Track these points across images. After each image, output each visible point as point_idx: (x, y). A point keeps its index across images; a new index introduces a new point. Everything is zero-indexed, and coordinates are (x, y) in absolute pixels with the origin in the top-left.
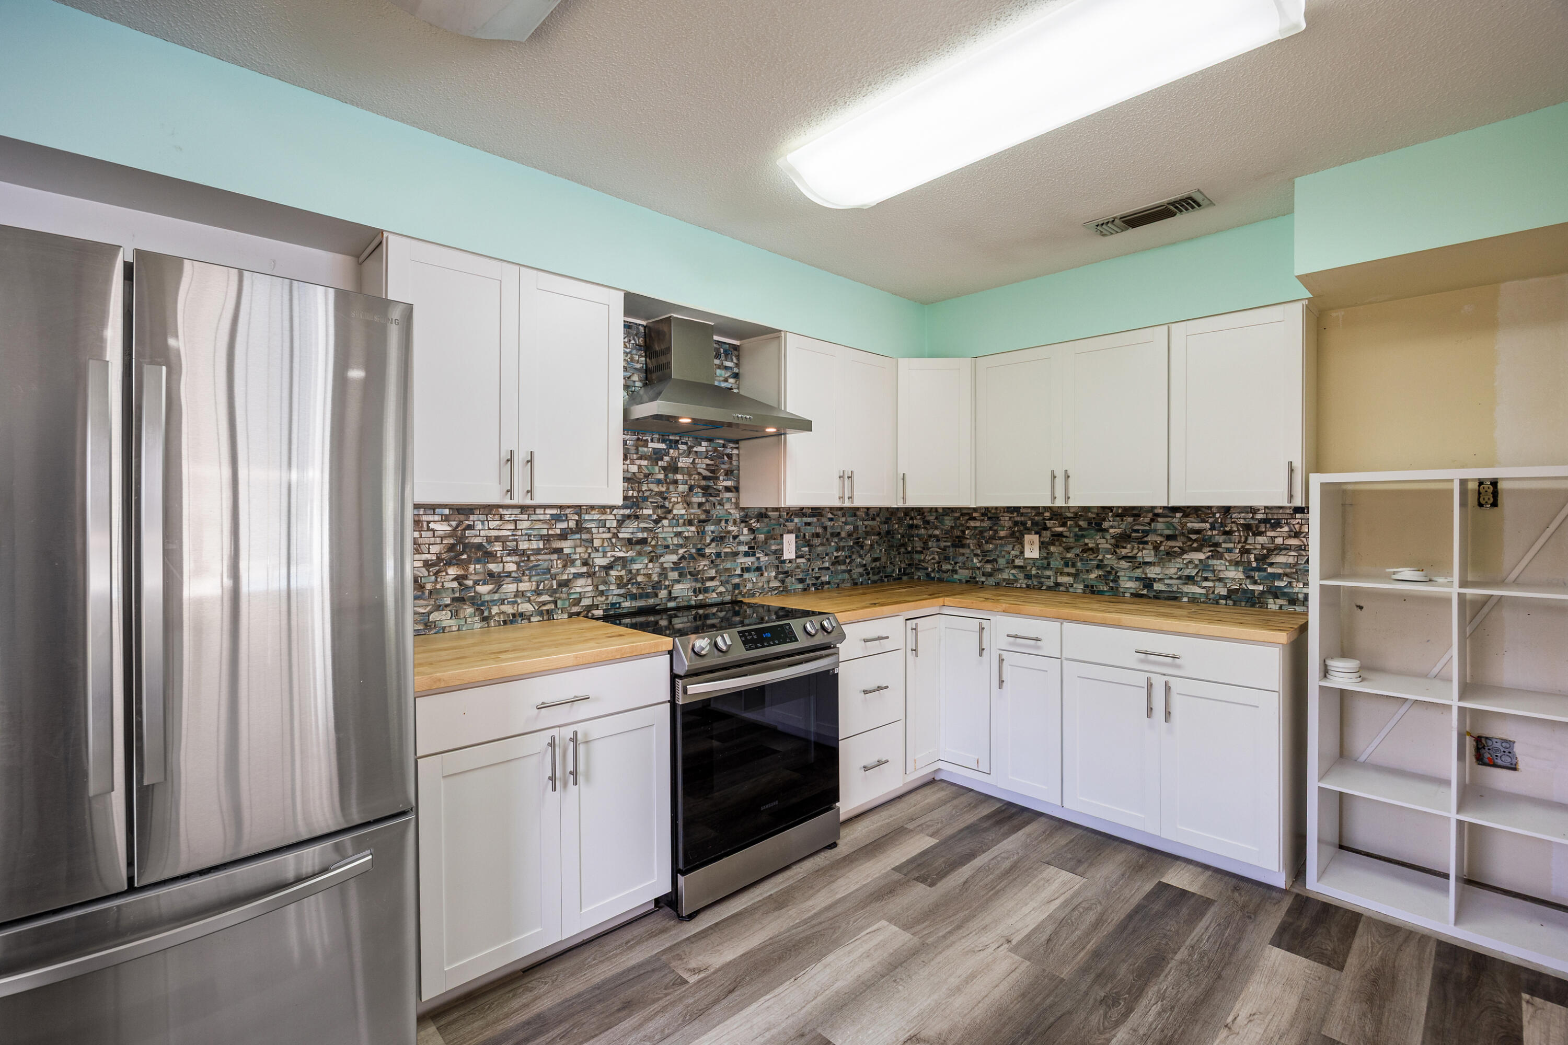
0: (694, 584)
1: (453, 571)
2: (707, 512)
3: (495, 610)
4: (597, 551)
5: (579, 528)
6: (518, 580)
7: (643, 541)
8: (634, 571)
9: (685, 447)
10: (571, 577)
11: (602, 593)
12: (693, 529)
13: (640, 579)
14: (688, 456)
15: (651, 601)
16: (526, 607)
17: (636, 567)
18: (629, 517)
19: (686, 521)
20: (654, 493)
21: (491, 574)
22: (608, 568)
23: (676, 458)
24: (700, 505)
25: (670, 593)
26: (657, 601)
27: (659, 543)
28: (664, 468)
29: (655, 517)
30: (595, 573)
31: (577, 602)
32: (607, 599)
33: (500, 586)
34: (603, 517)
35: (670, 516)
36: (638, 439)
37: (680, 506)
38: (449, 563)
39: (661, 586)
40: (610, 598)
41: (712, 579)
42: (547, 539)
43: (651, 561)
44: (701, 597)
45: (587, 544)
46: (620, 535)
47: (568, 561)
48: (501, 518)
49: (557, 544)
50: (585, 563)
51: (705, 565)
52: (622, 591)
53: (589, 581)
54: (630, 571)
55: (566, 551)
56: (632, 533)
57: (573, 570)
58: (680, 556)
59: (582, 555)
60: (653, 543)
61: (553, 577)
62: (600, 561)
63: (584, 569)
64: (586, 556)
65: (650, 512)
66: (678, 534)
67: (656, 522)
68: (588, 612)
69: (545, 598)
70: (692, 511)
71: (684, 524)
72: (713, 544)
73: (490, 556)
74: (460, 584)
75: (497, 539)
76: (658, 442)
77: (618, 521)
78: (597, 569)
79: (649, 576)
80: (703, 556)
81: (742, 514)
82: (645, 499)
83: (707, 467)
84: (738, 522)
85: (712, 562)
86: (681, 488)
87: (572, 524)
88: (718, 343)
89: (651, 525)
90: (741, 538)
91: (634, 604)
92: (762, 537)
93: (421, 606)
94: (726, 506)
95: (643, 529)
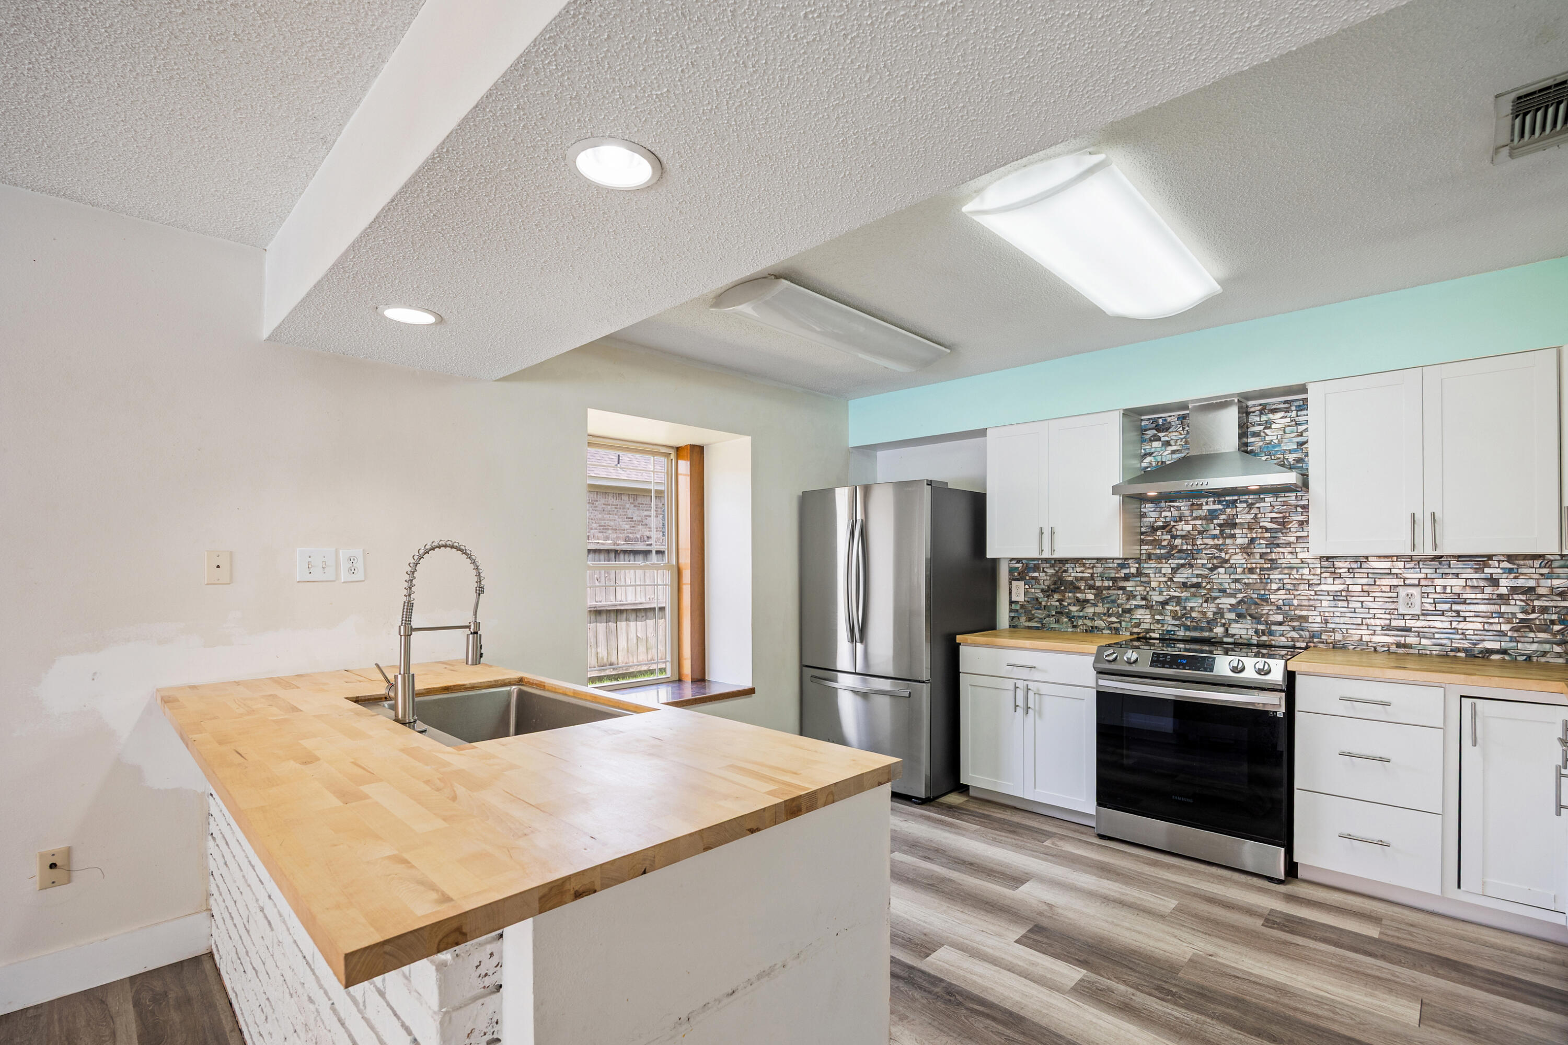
0: (1255, 626)
1: (1056, 596)
2: (1273, 561)
3: (1080, 622)
4: (1154, 590)
5: (1139, 573)
6: (1095, 605)
7: (1198, 585)
8: (1188, 608)
9: (1245, 505)
10: (1133, 607)
11: (1158, 621)
12: (1255, 576)
13: (1194, 615)
14: (1248, 513)
15: (1206, 634)
16: (1099, 623)
17: (1190, 605)
18: (1183, 566)
19: (1246, 570)
20: (1209, 546)
21: (1078, 600)
22: (1165, 603)
23: (1233, 515)
24: (1262, 555)
25: (1227, 630)
26: (1212, 635)
27: (1215, 587)
28: (1220, 525)
29: (1210, 566)
30: (1152, 606)
32: (1163, 626)
33: (1084, 608)
34: (1159, 566)
35: (1227, 565)
36: (1193, 504)
37: (1239, 556)
38: (1054, 591)
39: (1217, 623)
40: (1166, 626)
41: (1280, 624)
42: (1114, 580)
43: (1206, 601)
44: (1264, 638)
45: (1146, 585)
46: (1175, 580)
47: (1131, 596)
48: (1084, 565)
49: (1122, 584)
50: (1144, 599)
51: (1270, 610)
52: (1177, 622)
53: (1148, 611)
54: (1185, 608)
55: (1128, 589)
56: (1187, 578)
57: (1134, 602)
58: (1238, 599)
59: (1142, 592)
60: (1208, 586)
61: (1119, 606)
62: (1156, 597)
63: (1144, 603)
64: (1145, 593)
65: (1205, 561)
66: (1236, 581)
67: (1211, 570)
68: (1147, 633)
69: (1113, 619)
70: (1254, 561)
71: (1243, 573)
72: (1282, 592)
73: (1078, 589)
74: (1061, 604)
75: (1082, 578)
76: (1218, 504)
77: (1172, 569)
78: (1154, 603)
79: (1204, 613)
80: (1268, 601)
81: (1325, 564)
82: (1199, 551)
83: (1273, 520)
84: (1318, 571)
85: (1279, 608)
86: (1239, 541)
87: (1133, 570)
88: (1285, 402)
89: (1207, 572)
90: (1323, 587)
91: (1188, 633)
92: (1359, 588)
93: (1040, 614)
94: (1300, 556)
95: (1198, 576)
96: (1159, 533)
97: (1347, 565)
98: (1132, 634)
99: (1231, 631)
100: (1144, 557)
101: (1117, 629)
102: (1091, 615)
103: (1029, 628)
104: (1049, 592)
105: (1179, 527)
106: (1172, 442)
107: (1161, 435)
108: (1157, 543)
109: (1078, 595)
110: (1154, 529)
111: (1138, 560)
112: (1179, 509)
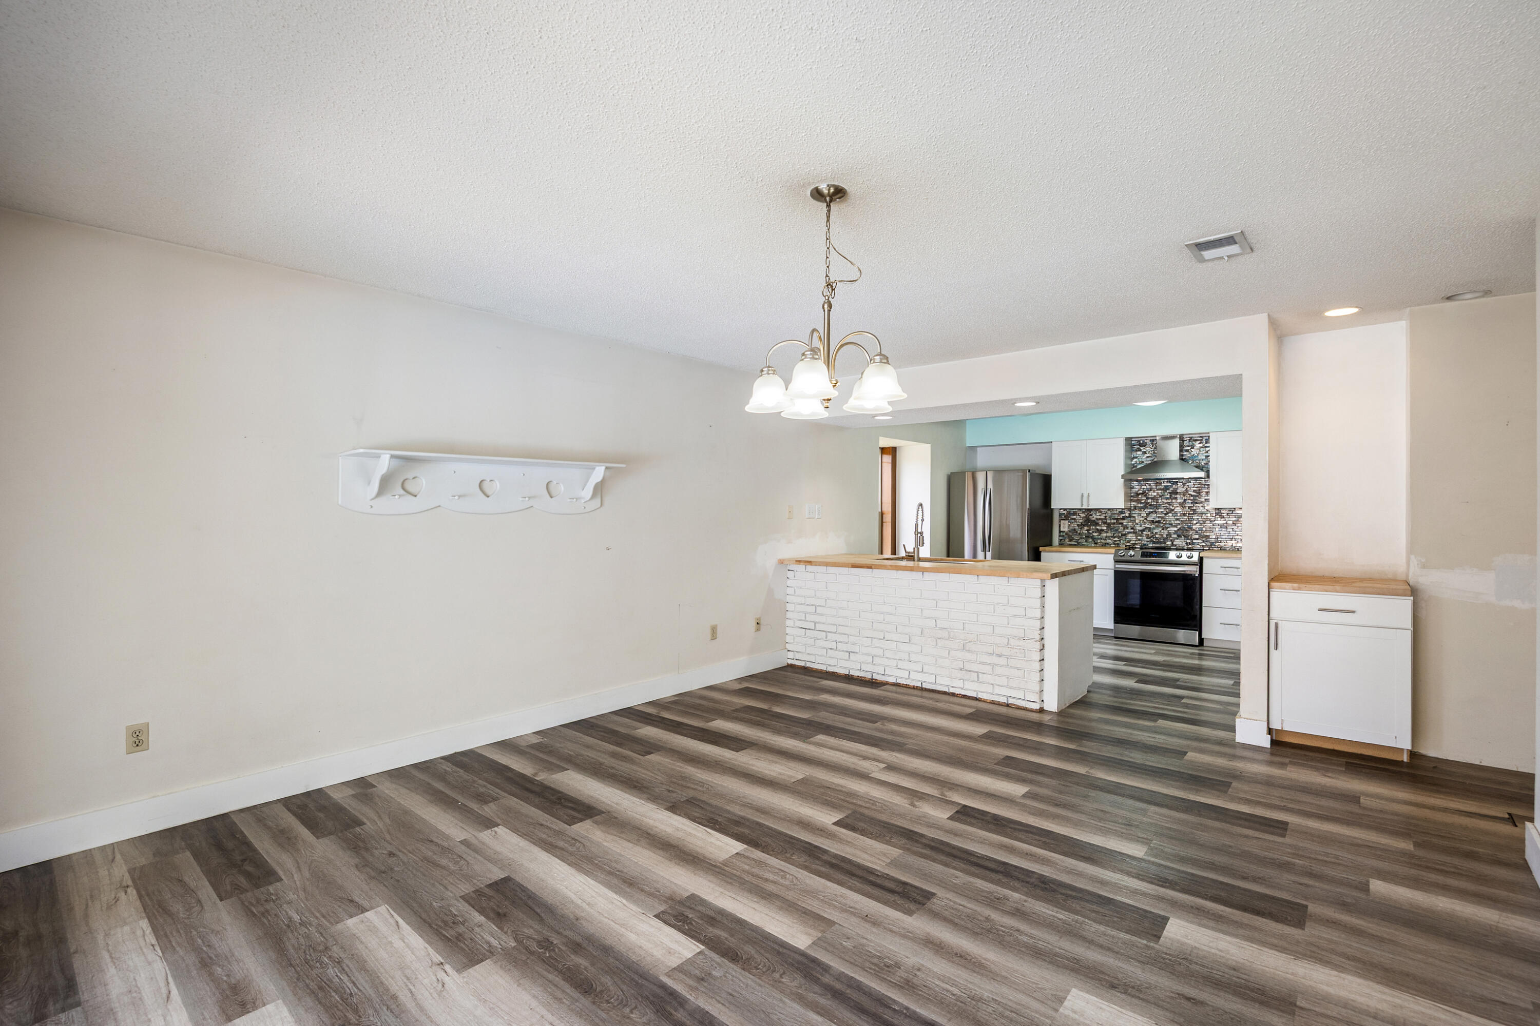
0: (1186, 540)
1: (1086, 528)
2: (1194, 510)
3: (1099, 541)
4: (1138, 524)
5: (1130, 516)
6: (1107, 532)
7: (1159, 522)
9: (1182, 484)
11: (1139, 540)
12: (1186, 517)
13: (1157, 536)
14: (1183, 487)
15: (1163, 545)
16: (1110, 541)
17: (1155, 531)
18: (1152, 512)
19: (1182, 514)
20: (1164, 503)
21: (1097, 529)
22: (1143, 531)
23: (1176, 490)
24: (1189, 508)
25: (1173, 543)
26: (1166, 545)
27: (1167, 523)
28: (1170, 493)
29: (1165, 512)
31: (1129, 542)
33: (1101, 534)
34: (1140, 512)
35: (1173, 512)
36: (1157, 483)
37: (1179, 508)
38: (1084, 526)
39: (1168, 539)
40: (1144, 541)
41: (1197, 539)
42: (1117, 519)
43: (1163, 529)
44: (1190, 546)
45: (1133, 522)
46: (1148, 519)
47: (1126, 527)
48: (1101, 512)
49: (1121, 521)
51: (1192, 533)
52: (1149, 540)
53: (1134, 535)
54: (1153, 533)
55: (1124, 524)
56: (1154, 518)
57: (1127, 531)
58: (1178, 528)
59: (1131, 526)
60: (1164, 522)
61: (1119, 532)
62: (1138, 528)
63: (1132, 531)
64: (1133, 526)
65: (1163, 510)
66: (1177, 519)
67: (1166, 514)
69: (1116, 539)
70: (1185, 510)
71: (1181, 516)
72: (1198, 524)
73: (1097, 524)
74: (1088, 532)
75: (1100, 519)
78: (1137, 531)
79: (1162, 535)
80: (1191, 528)
81: (1217, 511)
82: (1160, 505)
83: (1194, 491)
84: (1214, 515)
85: (1197, 532)
86: (1179, 501)
87: (1127, 515)
88: (1200, 437)
89: (1163, 515)
90: (1216, 522)
91: (1154, 545)
92: (1231, 522)
93: (1076, 538)
94: (1206, 508)
95: (1159, 517)
96: (1140, 496)
97: (1227, 512)
98: (1126, 546)
99: (1175, 543)
100: (1132, 508)
101: (1118, 544)
102: (1104, 537)
103: (1070, 545)
104: (1082, 526)
105: (1150, 494)
106: (1147, 452)
107: (1141, 448)
108: (1139, 501)
109: (1098, 527)
110: (1138, 494)
111: (1130, 510)
112: (1150, 485)
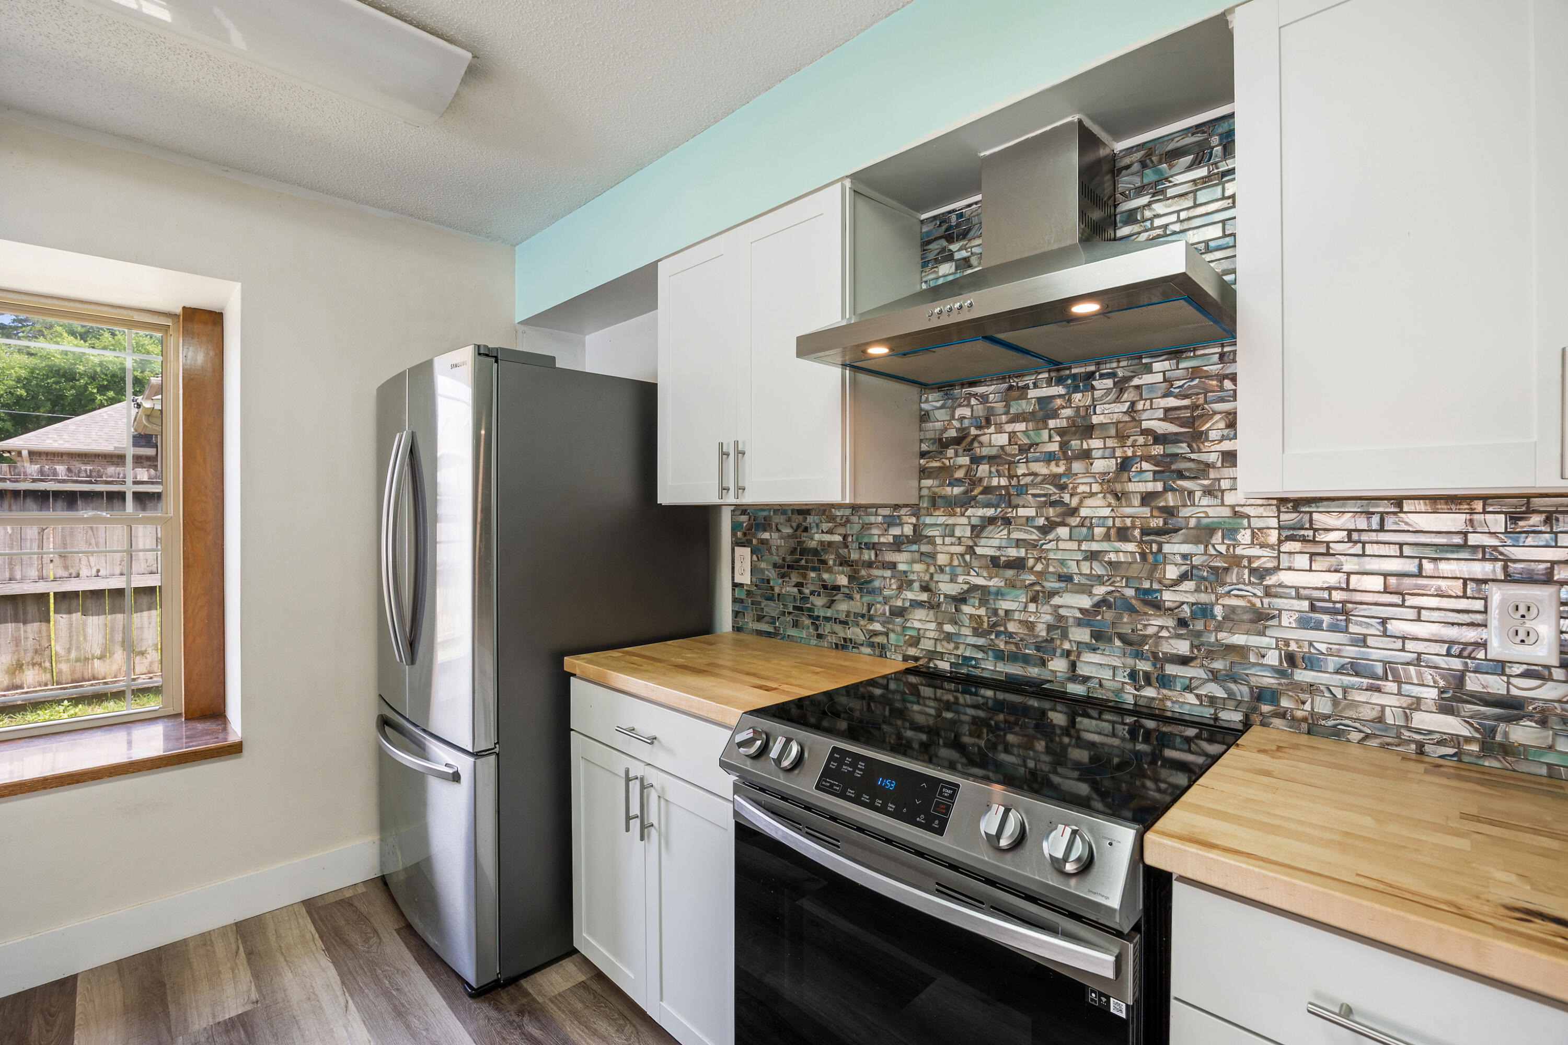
0: (1130, 661)
1: (794, 577)
2: (1169, 512)
3: (828, 629)
4: (942, 571)
5: (918, 537)
6: (849, 597)
7: (1018, 564)
8: (1002, 613)
9: (1109, 383)
10: (907, 604)
11: (949, 637)
12: (1131, 547)
13: (1012, 627)
14: (1117, 400)
15: (1034, 672)
16: (854, 633)
17: (1004, 605)
18: (991, 521)
19: (1113, 532)
20: (1039, 479)
21: (825, 585)
22: (960, 600)
23: (1087, 408)
24: (1147, 498)
25: (1073, 666)
26: (1046, 675)
27: (1051, 569)
28: (1061, 432)
29: (1041, 521)
30: (939, 605)
31: (915, 641)
32: (957, 648)
33: (833, 601)
34: (951, 521)
35: (1074, 521)
36: (1011, 388)
37: (1098, 501)
38: (791, 567)
39: (1054, 650)
40: (962, 647)
41: (1184, 661)
42: (878, 548)
43: (1034, 600)
44: (1150, 692)
45: (929, 560)
46: (979, 550)
47: (905, 583)
48: (832, 519)
49: (890, 557)
50: (925, 588)
51: (1162, 627)
52: (981, 641)
53: (932, 614)
54: (995, 612)
55: (902, 567)
56: (999, 548)
57: (910, 595)
58: (1096, 599)
59: (922, 575)
60: (1039, 567)
61: (885, 600)
62: (947, 588)
63: (924, 597)
64: (927, 578)
65: (1031, 512)
66: (1093, 556)
67: (1045, 530)
68: (930, 660)
69: (877, 627)
70: (1128, 511)
71: (1107, 537)
72: (1189, 585)
73: (824, 564)
74: (800, 592)
75: (830, 544)
76: (1057, 384)
77: (973, 527)
78: (942, 599)
79: (1030, 626)
80: (1158, 606)
81: (1289, 517)
82: (1022, 490)
83: (1169, 414)
84: (1273, 537)
85: (1182, 623)
86: (1100, 465)
87: (908, 530)
88: (1199, 128)
89: (1034, 536)
90: (1286, 577)
91: (1001, 667)
92: (1376, 583)
93: (772, 609)
94: (1230, 499)
95: (1019, 543)
96: (950, 452)
97: (1347, 521)
98: (906, 658)
99: (1083, 670)
100: (925, 504)
101: (882, 647)
102: (842, 617)
103: (759, 633)
104: (785, 569)
105: (984, 439)
106: (974, 261)
107: (954, 247)
108: (944, 473)
109: (826, 576)
110: (943, 444)
111: (916, 510)
112: (984, 398)
